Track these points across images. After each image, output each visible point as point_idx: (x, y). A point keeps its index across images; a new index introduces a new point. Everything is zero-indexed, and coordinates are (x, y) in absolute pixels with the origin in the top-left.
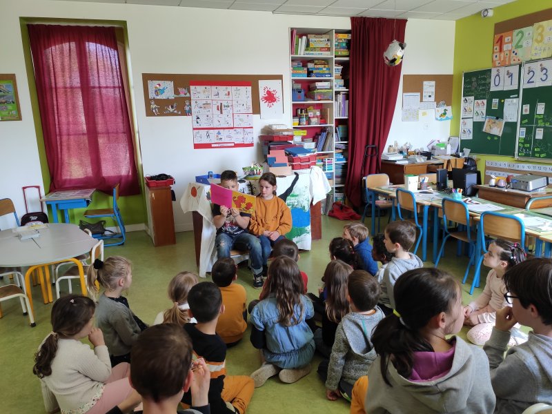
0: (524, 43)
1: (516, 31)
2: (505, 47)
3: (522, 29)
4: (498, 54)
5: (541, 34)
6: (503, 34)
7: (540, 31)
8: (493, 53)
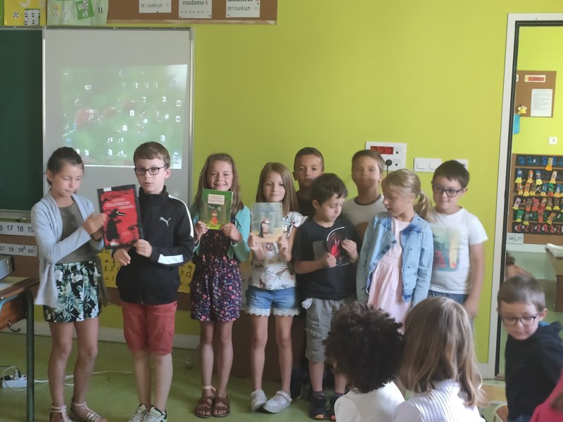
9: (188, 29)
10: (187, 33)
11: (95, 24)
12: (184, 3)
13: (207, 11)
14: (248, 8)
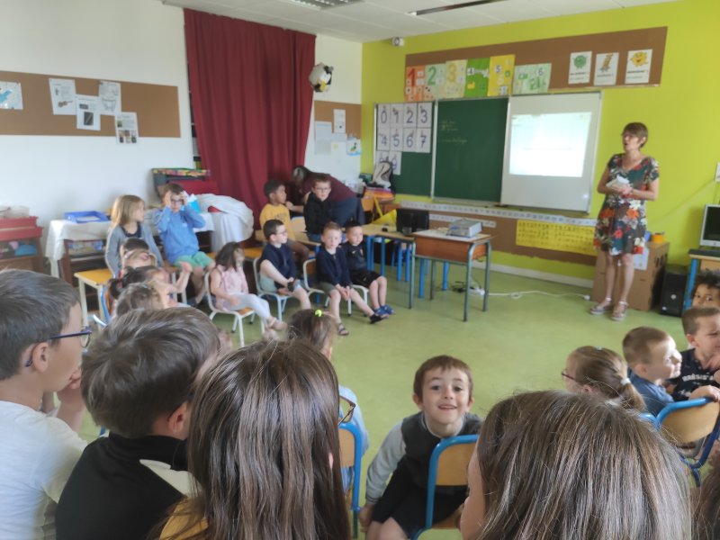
0: (437, 80)
1: (428, 67)
2: (418, 82)
3: (436, 66)
4: (410, 88)
5: (453, 73)
6: (416, 67)
7: (452, 69)
8: (405, 86)
9: (599, 92)
10: (597, 95)
11: (540, 92)
12: (599, 76)
13: (612, 80)
14: (641, 77)
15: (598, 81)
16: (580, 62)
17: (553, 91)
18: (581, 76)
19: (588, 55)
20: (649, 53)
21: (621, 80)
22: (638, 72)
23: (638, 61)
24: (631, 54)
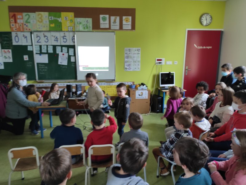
0: (30, 20)
1: (24, 14)
2: (18, 21)
3: (29, 14)
4: (14, 24)
5: (41, 18)
7: (40, 16)
8: (10, 23)
10: (113, 33)
11: (89, 30)
12: (112, 25)
13: (118, 28)
14: (128, 27)
15: (112, 27)
16: (104, 19)
17: (94, 31)
18: (105, 25)
19: (107, 16)
20: (130, 18)
21: (121, 28)
22: (127, 25)
23: (127, 21)
24: (124, 18)
